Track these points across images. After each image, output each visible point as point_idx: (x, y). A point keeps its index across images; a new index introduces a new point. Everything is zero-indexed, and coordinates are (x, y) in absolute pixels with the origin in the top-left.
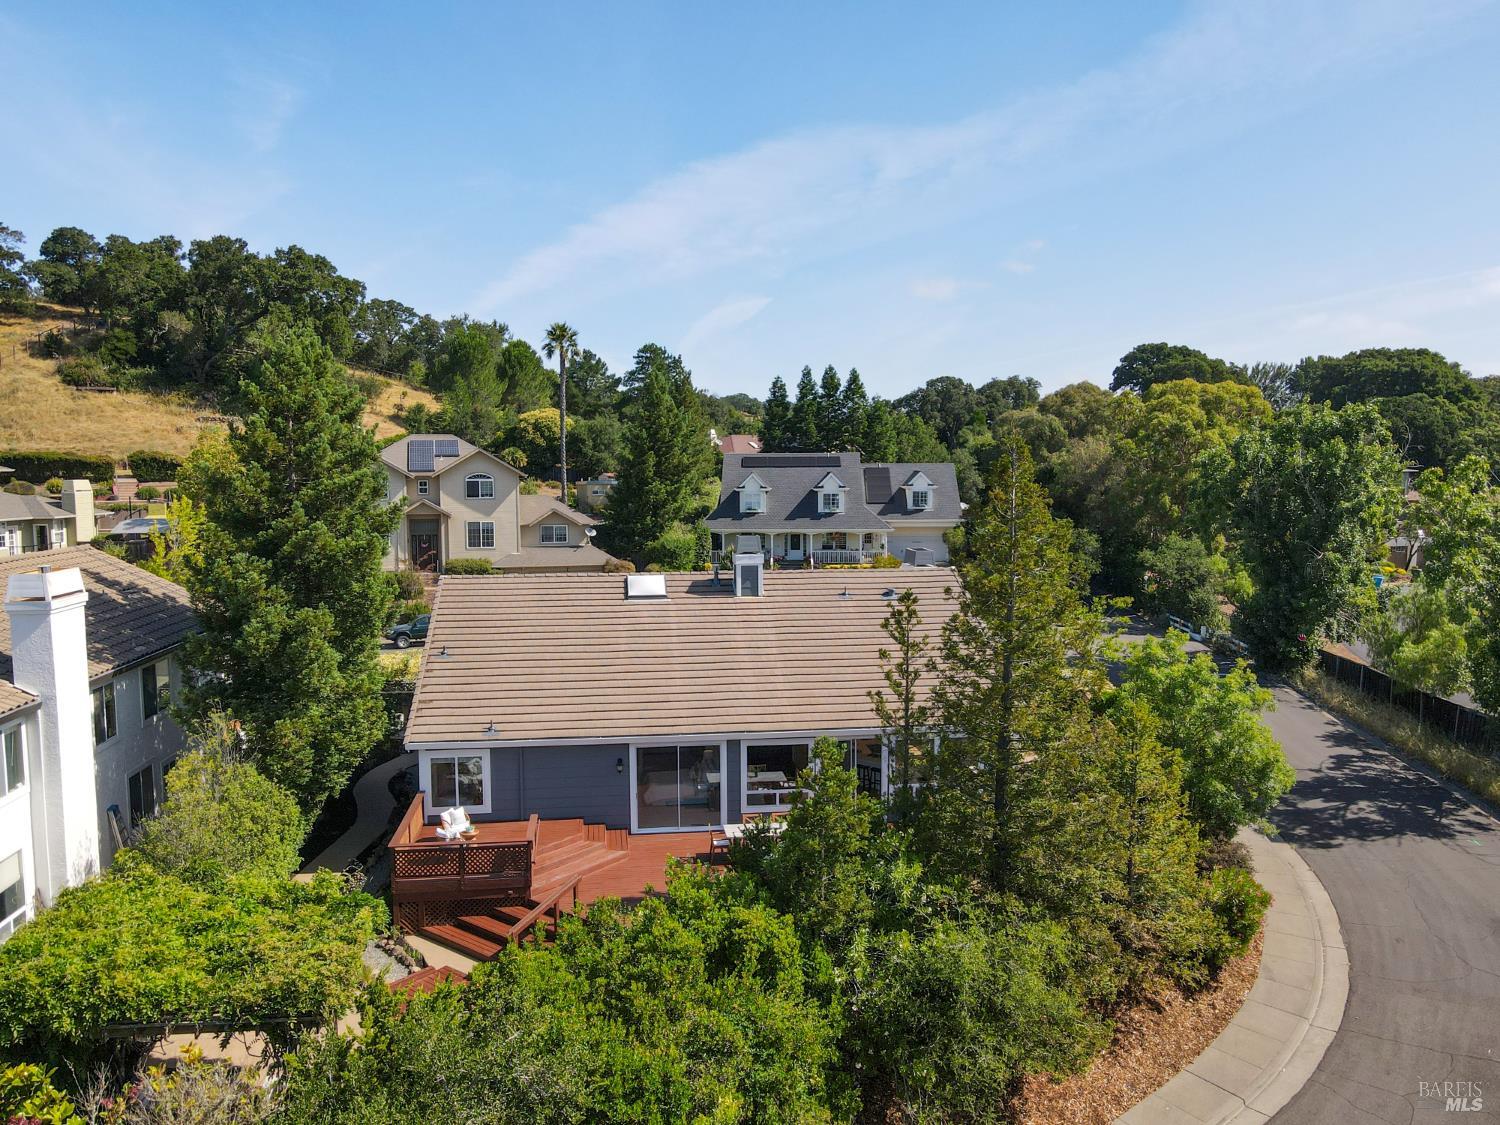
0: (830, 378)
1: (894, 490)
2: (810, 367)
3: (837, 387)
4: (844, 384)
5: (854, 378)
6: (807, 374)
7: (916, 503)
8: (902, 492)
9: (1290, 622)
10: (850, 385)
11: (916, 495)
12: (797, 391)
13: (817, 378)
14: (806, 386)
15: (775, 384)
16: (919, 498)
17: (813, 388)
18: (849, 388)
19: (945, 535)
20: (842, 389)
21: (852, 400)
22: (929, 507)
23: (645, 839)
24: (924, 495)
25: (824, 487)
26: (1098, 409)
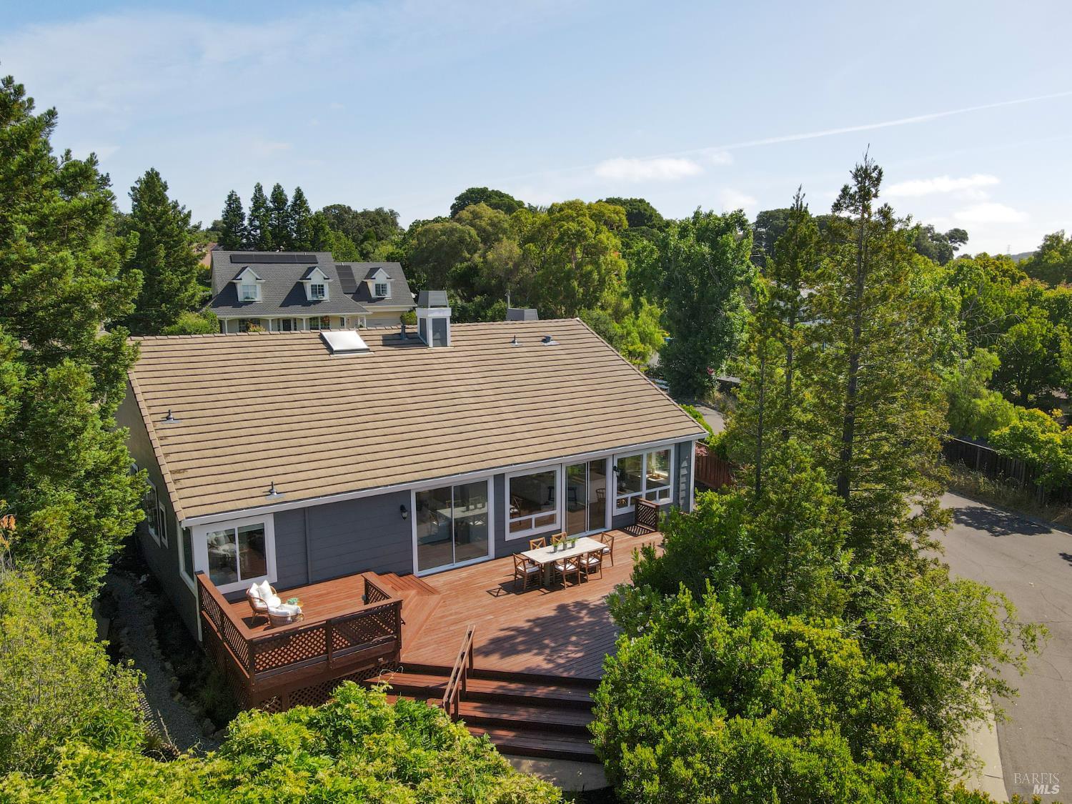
0: (278, 194)
1: (358, 283)
2: (261, 184)
3: (285, 201)
4: (290, 199)
5: (299, 195)
6: (259, 189)
7: (378, 292)
8: (364, 285)
9: (704, 361)
10: (296, 201)
11: (377, 286)
12: (251, 204)
13: (268, 193)
14: (258, 200)
15: (230, 197)
16: (381, 289)
17: (265, 202)
18: (295, 204)
19: (401, 317)
20: (289, 203)
21: (299, 214)
22: (388, 295)
23: (426, 580)
24: (384, 286)
25: (310, 279)
26: (499, 222)
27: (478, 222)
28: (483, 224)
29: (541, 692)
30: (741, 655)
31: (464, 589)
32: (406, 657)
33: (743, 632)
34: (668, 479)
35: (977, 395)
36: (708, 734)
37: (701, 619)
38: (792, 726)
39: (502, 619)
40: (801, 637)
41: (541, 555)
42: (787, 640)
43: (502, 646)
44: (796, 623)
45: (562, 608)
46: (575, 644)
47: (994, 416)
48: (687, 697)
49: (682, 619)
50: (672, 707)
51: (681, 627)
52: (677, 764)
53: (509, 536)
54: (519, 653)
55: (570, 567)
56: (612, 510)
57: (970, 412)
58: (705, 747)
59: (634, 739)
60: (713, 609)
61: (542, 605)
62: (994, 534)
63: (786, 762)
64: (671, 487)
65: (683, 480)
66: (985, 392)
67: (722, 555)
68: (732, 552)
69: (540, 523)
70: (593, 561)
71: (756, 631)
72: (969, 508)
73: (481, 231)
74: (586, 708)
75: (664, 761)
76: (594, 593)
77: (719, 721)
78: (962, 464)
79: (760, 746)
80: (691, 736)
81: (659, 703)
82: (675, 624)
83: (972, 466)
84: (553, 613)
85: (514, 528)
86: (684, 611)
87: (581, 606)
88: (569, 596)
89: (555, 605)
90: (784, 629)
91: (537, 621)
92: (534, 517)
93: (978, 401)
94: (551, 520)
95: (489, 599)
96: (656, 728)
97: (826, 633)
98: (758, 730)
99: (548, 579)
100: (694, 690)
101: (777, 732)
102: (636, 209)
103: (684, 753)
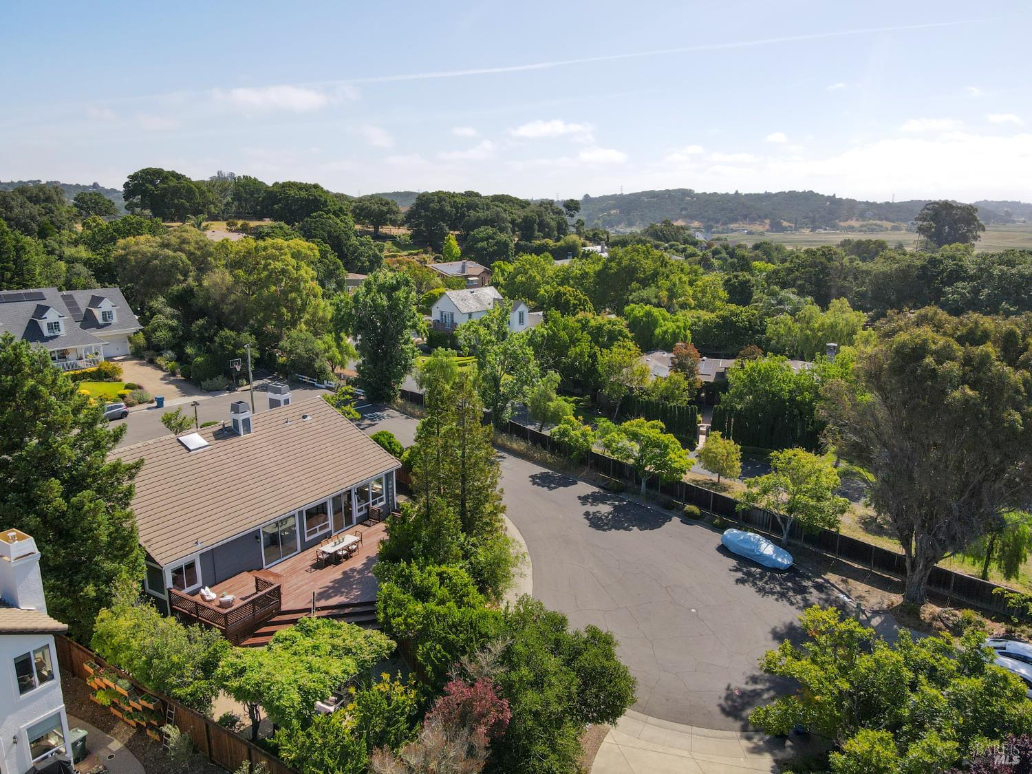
1: (83, 311)
7: (105, 319)
8: (89, 312)
9: (389, 379)
11: (104, 314)
16: (107, 315)
19: (129, 339)
22: (115, 320)
23: (271, 570)
24: (110, 313)
25: (45, 318)
26: (205, 245)
27: (186, 246)
28: (192, 249)
29: (347, 611)
30: (425, 583)
31: (293, 571)
32: (284, 608)
33: (425, 575)
34: (382, 489)
35: (550, 400)
36: (417, 610)
37: (411, 572)
38: (442, 602)
39: (319, 583)
40: (445, 572)
41: (329, 548)
42: (440, 575)
43: (324, 595)
44: (444, 568)
45: (344, 573)
46: (356, 589)
47: (558, 412)
48: (409, 601)
49: (403, 573)
50: (405, 604)
51: (403, 576)
52: (409, 620)
53: (307, 539)
54: (332, 597)
55: (345, 552)
56: (356, 515)
57: (546, 409)
58: (416, 613)
59: (394, 616)
60: (414, 568)
61: (333, 574)
62: (550, 488)
63: (439, 612)
64: (384, 496)
65: (390, 491)
66: (554, 395)
67: (415, 543)
68: (419, 542)
69: (321, 529)
70: (354, 547)
71: (430, 574)
72: (542, 473)
73: (190, 255)
74: (372, 612)
75: (405, 619)
76: (357, 563)
77: (420, 605)
78: (539, 445)
79: (432, 609)
80: (413, 611)
81: (400, 604)
82: (400, 575)
83: (544, 447)
84: (341, 576)
85: (309, 534)
86: (403, 570)
87: (353, 570)
88: (346, 566)
89: (341, 572)
90: (440, 570)
91: (335, 581)
92: (318, 527)
93: (550, 404)
94: (326, 526)
95: (307, 575)
96: (401, 612)
97: (454, 569)
98: (432, 605)
99: (334, 559)
100: (412, 598)
101: (437, 605)
102: (312, 195)
103: (410, 617)
